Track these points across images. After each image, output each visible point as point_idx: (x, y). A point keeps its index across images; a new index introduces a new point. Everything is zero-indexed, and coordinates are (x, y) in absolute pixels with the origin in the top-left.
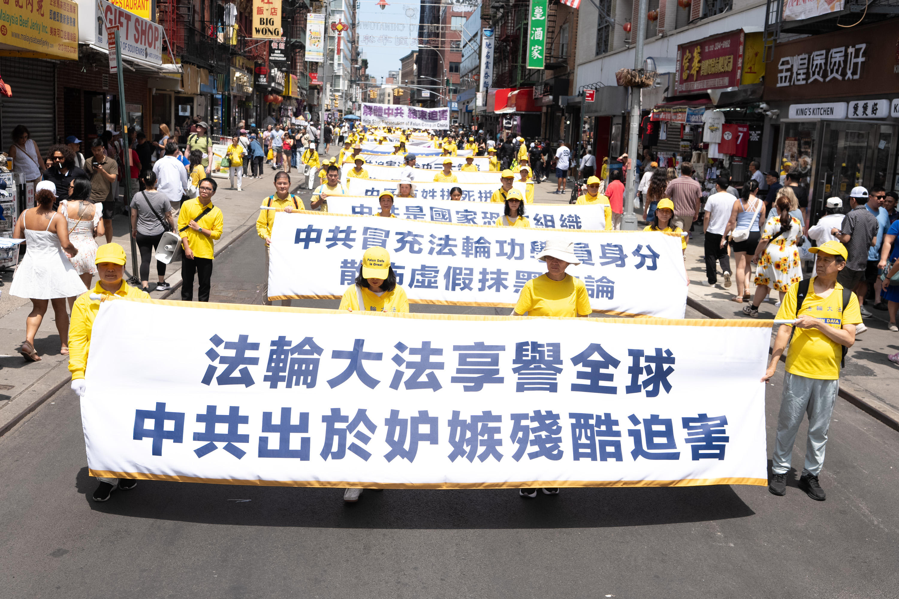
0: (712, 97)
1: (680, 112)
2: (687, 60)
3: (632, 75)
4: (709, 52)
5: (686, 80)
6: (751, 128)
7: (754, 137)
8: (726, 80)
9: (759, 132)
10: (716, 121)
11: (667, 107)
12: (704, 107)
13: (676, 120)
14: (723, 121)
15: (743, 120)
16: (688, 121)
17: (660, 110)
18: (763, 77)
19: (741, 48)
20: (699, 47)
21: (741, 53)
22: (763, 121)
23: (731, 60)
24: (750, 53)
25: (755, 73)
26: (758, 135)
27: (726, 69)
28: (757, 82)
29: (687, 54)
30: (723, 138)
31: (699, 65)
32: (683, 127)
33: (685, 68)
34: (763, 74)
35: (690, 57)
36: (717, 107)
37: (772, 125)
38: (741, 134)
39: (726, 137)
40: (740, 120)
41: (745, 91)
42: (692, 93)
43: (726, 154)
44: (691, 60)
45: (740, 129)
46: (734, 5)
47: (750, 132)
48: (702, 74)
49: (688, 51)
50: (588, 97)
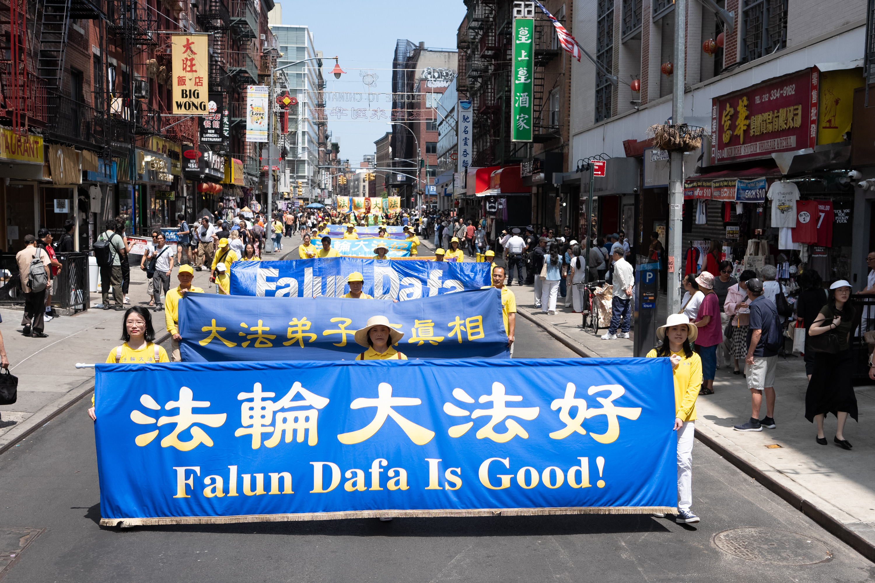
0: (778, 162)
1: (726, 186)
2: (728, 117)
3: (669, 134)
4: (762, 103)
5: (728, 145)
6: (836, 205)
7: (842, 217)
8: (792, 140)
9: (848, 211)
10: (788, 197)
11: (706, 181)
12: (764, 178)
13: (720, 197)
14: (797, 195)
15: (825, 195)
16: (738, 198)
17: (695, 184)
18: (848, 134)
19: (814, 94)
20: (745, 98)
21: (814, 100)
22: (853, 194)
23: (800, 112)
24: (828, 100)
25: (837, 128)
26: (847, 214)
27: (792, 125)
28: (839, 140)
29: (728, 108)
30: (798, 221)
31: (747, 122)
32: (733, 206)
33: (726, 128)
34: (848, 129)
35: (732, 112)
36: (787, 177)
37: (868, 200)
38: (823, 215)
39: (801, 220)
40: (820, 194)
41: (826, 154)
42: (738, 160)
43: (803, 243)
44: (734, 117)
45: (821, 207)
46: (788, 42)
47: (836, 211)
48: (752, 134)
49: (728, 105)
50: (596, 170)
